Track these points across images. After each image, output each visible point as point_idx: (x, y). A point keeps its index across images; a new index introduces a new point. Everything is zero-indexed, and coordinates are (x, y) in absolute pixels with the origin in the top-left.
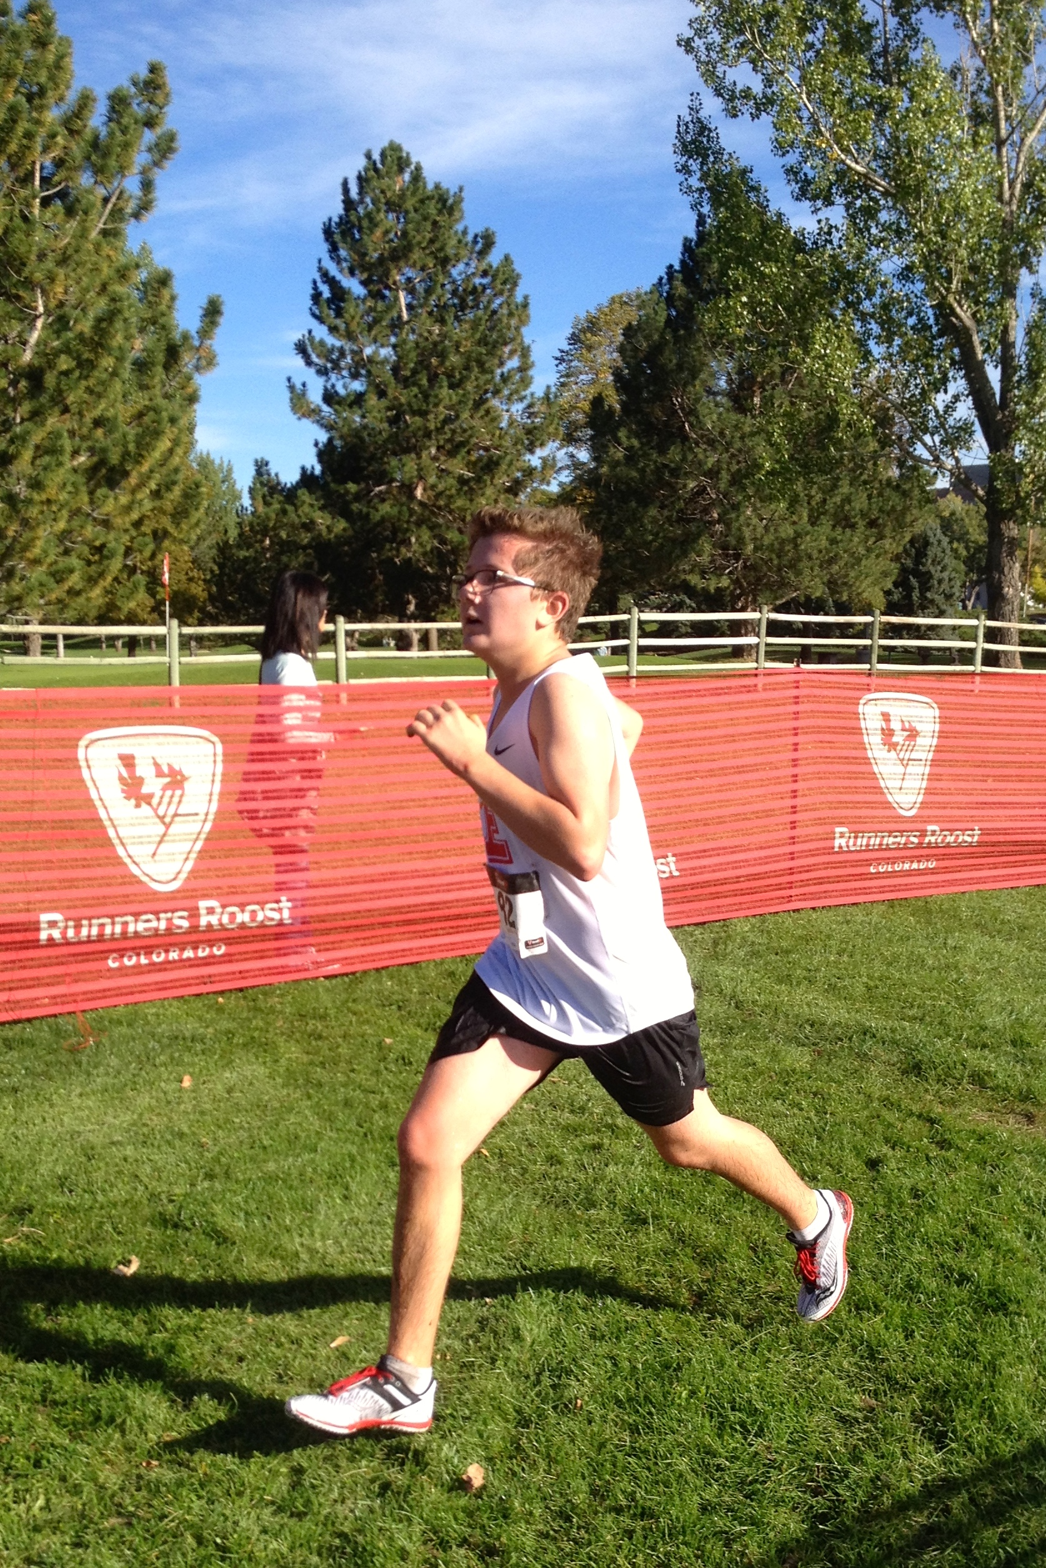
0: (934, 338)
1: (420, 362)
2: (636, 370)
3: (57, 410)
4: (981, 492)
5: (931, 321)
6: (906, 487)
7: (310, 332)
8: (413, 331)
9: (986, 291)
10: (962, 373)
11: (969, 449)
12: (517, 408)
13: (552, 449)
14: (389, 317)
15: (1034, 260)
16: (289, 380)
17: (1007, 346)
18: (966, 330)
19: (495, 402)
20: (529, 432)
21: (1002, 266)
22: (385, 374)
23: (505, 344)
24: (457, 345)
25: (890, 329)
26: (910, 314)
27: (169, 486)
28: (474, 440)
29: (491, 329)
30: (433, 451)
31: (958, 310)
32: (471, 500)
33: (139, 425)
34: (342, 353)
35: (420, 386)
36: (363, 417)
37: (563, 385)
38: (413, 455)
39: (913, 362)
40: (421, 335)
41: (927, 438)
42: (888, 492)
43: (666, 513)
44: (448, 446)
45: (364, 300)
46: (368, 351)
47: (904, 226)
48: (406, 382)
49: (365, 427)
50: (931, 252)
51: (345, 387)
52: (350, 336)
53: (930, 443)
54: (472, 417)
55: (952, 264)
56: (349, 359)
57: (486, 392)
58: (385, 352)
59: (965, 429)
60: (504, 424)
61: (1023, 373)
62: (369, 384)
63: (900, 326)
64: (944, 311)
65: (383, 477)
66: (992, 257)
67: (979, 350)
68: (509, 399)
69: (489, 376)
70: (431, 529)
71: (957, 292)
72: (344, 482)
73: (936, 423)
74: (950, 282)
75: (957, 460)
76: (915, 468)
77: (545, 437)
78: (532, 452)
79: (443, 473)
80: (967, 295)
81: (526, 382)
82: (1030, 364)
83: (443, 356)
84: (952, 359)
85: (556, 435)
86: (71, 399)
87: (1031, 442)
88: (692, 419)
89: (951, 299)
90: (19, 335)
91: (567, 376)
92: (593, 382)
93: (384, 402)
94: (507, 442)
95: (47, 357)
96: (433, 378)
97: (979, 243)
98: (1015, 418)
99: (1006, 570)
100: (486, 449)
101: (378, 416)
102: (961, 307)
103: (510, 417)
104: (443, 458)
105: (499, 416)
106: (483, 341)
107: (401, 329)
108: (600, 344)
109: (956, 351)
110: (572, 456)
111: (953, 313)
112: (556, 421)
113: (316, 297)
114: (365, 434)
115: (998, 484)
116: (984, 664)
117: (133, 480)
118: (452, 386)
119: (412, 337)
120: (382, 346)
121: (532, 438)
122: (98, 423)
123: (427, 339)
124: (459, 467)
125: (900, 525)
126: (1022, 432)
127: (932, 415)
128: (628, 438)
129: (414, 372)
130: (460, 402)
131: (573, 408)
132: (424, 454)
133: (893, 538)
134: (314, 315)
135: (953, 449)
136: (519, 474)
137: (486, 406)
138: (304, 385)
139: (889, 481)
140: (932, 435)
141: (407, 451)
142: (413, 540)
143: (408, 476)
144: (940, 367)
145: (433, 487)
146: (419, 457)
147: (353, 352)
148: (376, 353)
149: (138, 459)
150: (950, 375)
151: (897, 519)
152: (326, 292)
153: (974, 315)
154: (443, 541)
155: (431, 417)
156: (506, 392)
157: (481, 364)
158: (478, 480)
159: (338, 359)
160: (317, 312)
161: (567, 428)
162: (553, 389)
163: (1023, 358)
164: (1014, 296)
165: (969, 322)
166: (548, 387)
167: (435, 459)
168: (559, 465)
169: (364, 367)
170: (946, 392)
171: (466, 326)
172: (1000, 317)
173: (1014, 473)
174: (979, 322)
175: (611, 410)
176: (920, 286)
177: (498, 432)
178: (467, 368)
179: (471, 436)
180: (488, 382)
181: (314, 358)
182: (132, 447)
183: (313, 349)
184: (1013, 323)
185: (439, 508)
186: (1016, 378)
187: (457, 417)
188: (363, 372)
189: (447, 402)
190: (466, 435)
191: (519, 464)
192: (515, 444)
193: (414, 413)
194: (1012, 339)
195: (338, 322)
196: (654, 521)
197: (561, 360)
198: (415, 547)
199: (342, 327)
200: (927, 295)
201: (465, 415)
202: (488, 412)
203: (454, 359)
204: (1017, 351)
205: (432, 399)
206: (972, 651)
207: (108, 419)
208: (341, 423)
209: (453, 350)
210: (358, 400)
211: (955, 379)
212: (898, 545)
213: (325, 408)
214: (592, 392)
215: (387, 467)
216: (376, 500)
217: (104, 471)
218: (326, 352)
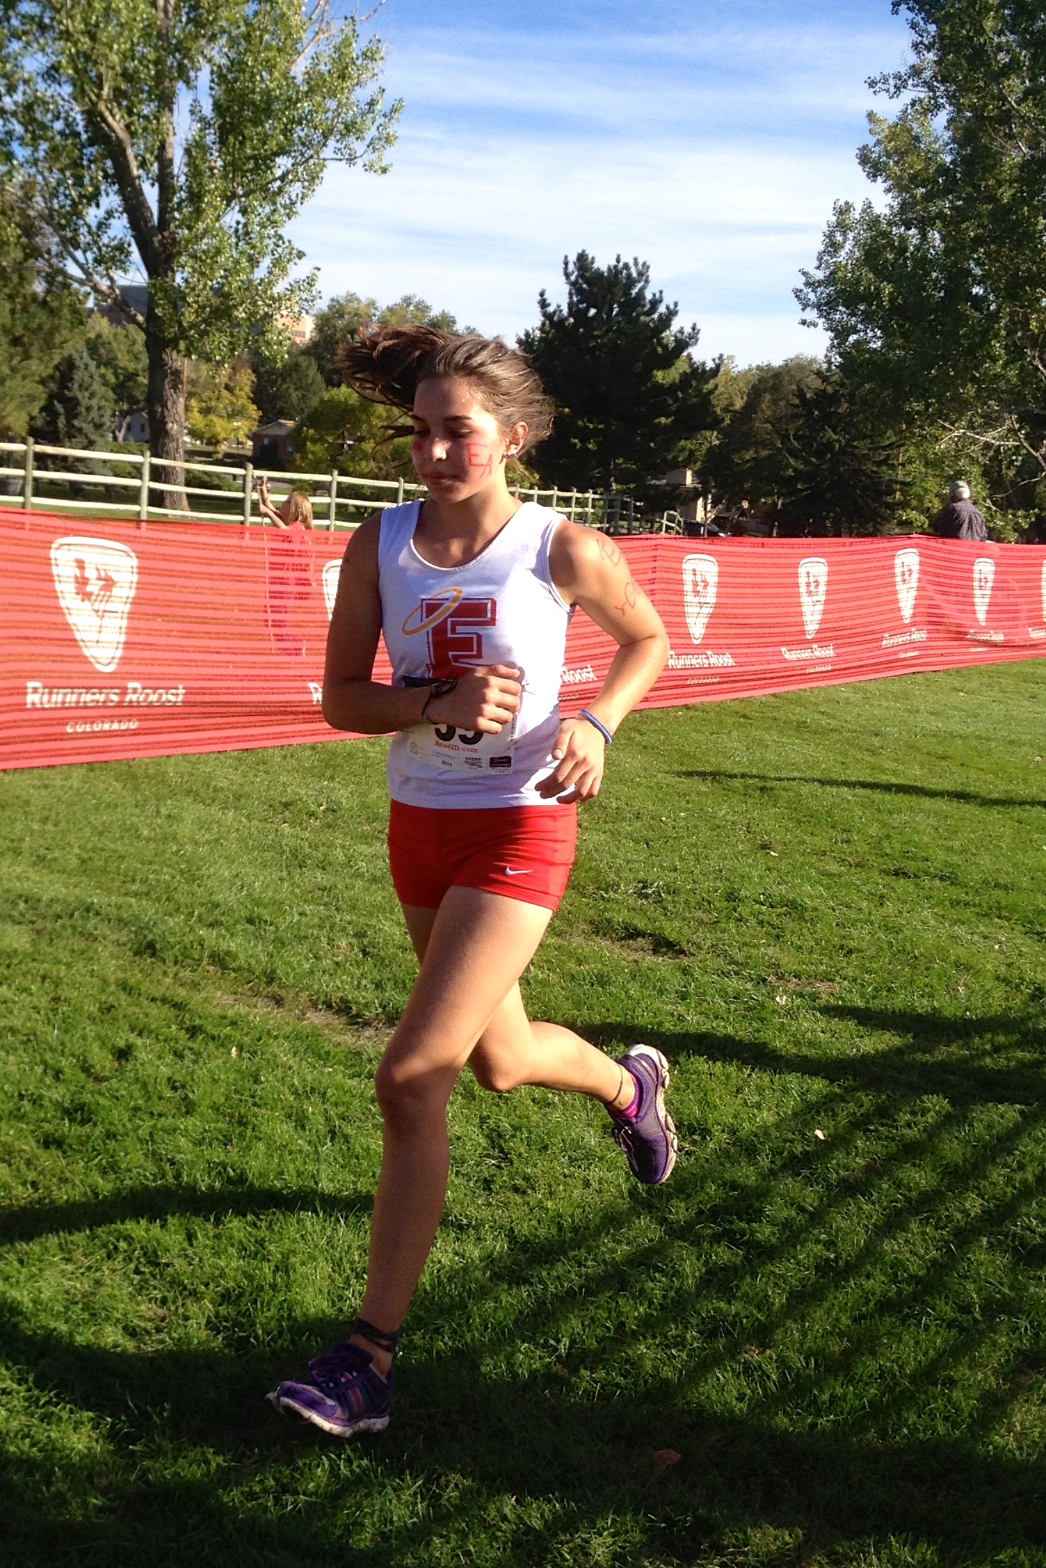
0: (83, 146)
4: (140, 318)
5: (80, 128)
6: (55, 304)
9: (141, 102)
10: (116, 187)
11: (125, 271)
15: (192, 74)
17: (165, 164)
18: (119, 142)
21: (159, 78)
25: (36, 130)
26: (57, 118)
31: (110, 119)
39: (62, 171)
41: (79, 254)
42: (33, 308)
47: (47, 21)
50: (78, 52)
53: (82, 260)
55: (103, 69)
59: (121, 248)
61: (184, 195)
63: (44, 127)
64: (93, 117)
66: (147, 67)
67: (134, 165)
71: (109, 101)
73: (89, 238)
74: (101, 88)
75: (112, 279)
76: (66, 286)
80: (119, 105)
82: (190, 187)
84: (104, 171)
87: (194, 271)
89: (102, 107)
97: (132, 50)
98: (174, 242)
99: (169, 404)
102: (113, 116)
109: (109, 163)
111: (104, 120)
115: (159, 312)
116: (151, 504)
125: (48, 345)
126: (183, 259)
127: (84, 230)
133: (40, 359)
135: (107, 269)
139: (34, 297)
140: (84, 252)
144: (92, 179)
150: (103, 188)
151: (45, 340)
153: (128, 127)
163: (183, 179)
164: (171, 110)
165: (123, 135)
170: (98, 206)
172: (156, 131)
173: (177, 299)
174: (133, 135)
176: (67, 90)
184: (171, 139)
186: (176, 200)
194: (169, 155)
200: (75, 99)
204: (176, 171)
206: (138, 490)
211: (107, 195)
212: (47, 367)
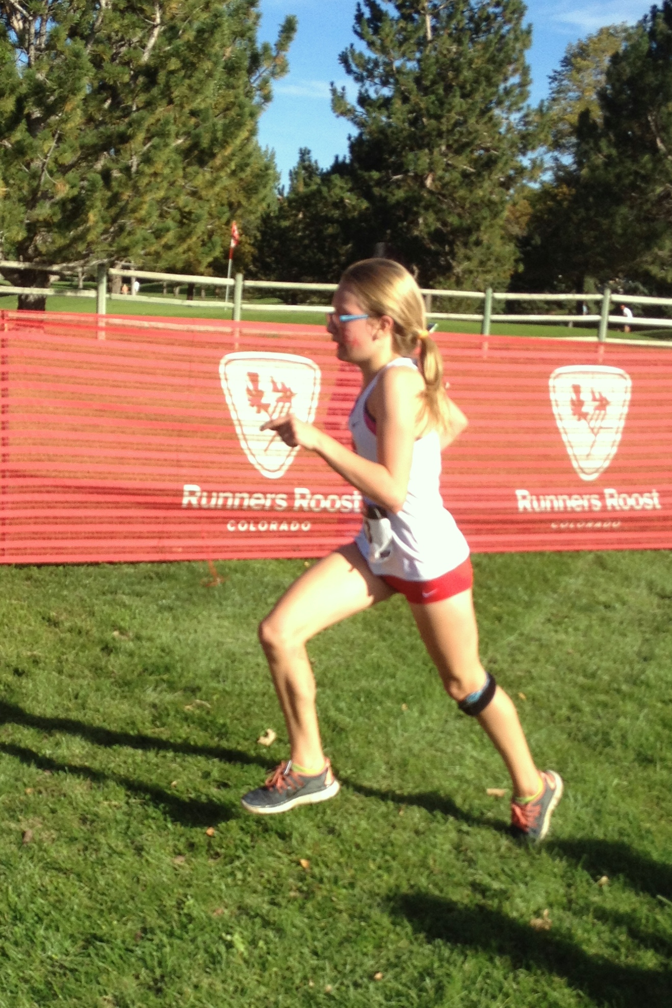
1: (439, 74)
2: (618, 92)
3: (165, 102)
7: (352, 45)
8: (435, 49)
12: (515, 117)
13: (542, 154)
14: (416, 36)
16: (332, 84)
19: (497, 112)
20: (524, 137)
22: (409, 84)
23: (510, 63)
24: (471, 62)
27: (242, 167)
28: (478, 142)
29: (500, 50)
30: (443, 148)
32: (471, 191)
33: (225, 117)
34: (376, 64)
35: (437, 95)
36: (389, 117)
37: (554, 100)
38: (427, 151)
40: (441, 53)
43: (635, 212)
44: (455, 146)
45: (397, 21)
46: (397, 64)
48: (426, 91)
49: (390, 125)
51: (376, 92)
52: (384, 50)
54: (477, 122)
56: (381, 69)
57: (491, 102)
58: (411, 65)
60: (503, 130)
62: (397, 90)
65: (399, 168)
68: (509, 110)
69: (494, 89)
70: (436, 213)
72: (368, 169)
77: (536, 142)
78: (524, 154)
79: (448, 167)
81: (524, 95)
83: (457, 70)
85: (545, 141)
86: (176, 93)
88: (663, 134)
90: (140, 41)
91: (559, 92)
92: (579, 99)
93: (407, 107)
94: (505, 145)
95: (161, 60)
96: (448, 88)
100: (487, 150)
101: (401, 117)
103: (509, 124)
104: (451, 155)
105: (500, 123)
106: (491, 60)
107: (426, 46)
108: (588, 68)
110: (556, 159)
112: (546, 129)
113: (359, 17)
114: (389, 131)
117: (218, 161)
118: (464, 96)
119: (434, 53)
120: (409, 60)
121: (526, 142)
122: (193, 113)
123: (445, 56)
124: (463, 164)
128: (608, 147)
129: (434, 82)
130: (469, 110)
131: (561, 119)
132: (436, 151)
134: (356, 32)
136: (512, 172)
137: (490, 114)
138: (343, 89)
141: (421, 147)
142: (421, 221)
143: (420, 168)
145: (441, 178)
146: (431, 153)
147: (385, 64)
148: (403, 65)
149: (224, 144)
152: (367, 12)
154: (445, 224)
155: (444, 120)
156: (507, 103)
157: (488, 79)
158: (479, 174)
159: (373, 69)
160: (359, 30)
161: (555, 136)
162: (546, 103)
166: (542, 101)
167: (445, 155)
168: (546, 166)
169: (393, 76)
171: (479, 47)
175: (595, 123)
177: (497, 136)
178: (477, 81)
179: (475, 138)
180: (493, 94)
181: (354, 68)
182: (219, 134)
183: (354, 59)
185: (444, 196)
187: (465, 122)
188: (392, 80)
189: (458, 109)
190: (471, 137)
191: (513, 164)
192: (511, 147)
193: (430, 116)
195: (374, 38)
196: (625, 218)
197: (554, 79)
198: (422, 227)
199: (378, 42)
201: (472, 121)
202: (491, 119)
203: (467, 74)
205: (447, 106)
207: (201, 111)
208: (370, 121)
209: (466, 66)
210: (386, 103)
213: (359, 109)
214: (579, 108)
215: (404, 160)
216: (393, 187)
217: (196, 152)
218: (363, 63)
